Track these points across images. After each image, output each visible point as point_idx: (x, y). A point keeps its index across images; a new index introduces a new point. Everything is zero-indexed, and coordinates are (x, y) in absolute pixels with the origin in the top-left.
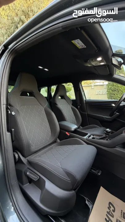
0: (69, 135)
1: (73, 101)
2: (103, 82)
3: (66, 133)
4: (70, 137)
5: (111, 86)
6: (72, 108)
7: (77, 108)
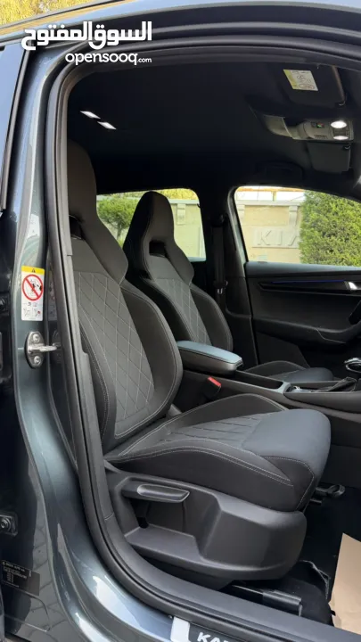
0: (219, 385)
1: (196, 265)
2: (274, 193)
3: (211, 379)
4: (226, 392)
5: (319, 211)
6: (194, 295)
7: (214, 296)
